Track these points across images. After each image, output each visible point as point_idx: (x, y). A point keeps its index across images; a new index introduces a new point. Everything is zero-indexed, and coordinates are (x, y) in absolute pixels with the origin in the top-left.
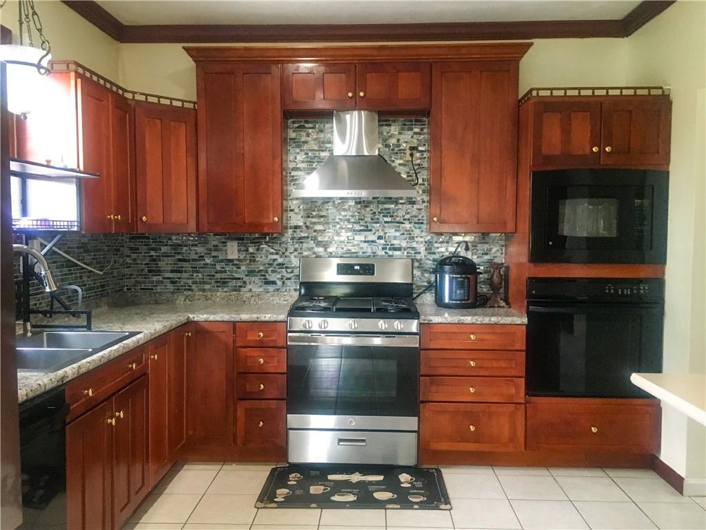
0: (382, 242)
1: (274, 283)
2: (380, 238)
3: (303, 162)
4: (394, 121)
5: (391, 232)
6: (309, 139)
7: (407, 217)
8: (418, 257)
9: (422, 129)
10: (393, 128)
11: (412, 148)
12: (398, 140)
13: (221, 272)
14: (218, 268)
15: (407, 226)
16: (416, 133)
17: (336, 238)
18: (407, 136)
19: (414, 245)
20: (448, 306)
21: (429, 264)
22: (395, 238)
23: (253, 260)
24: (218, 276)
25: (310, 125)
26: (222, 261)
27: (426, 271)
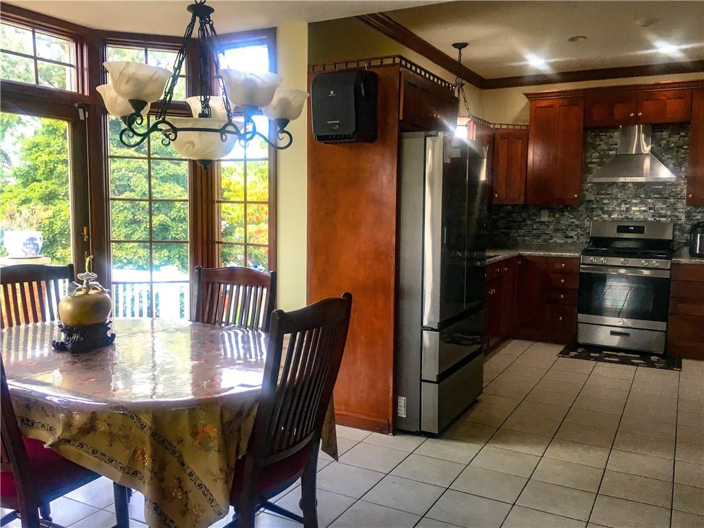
0: (652, 211)
1: (572, 237)
2: (650, 209)
3: (596, 158)
4: (666, 129)
5: (659, 205)
6: (601, 143)
7: (672, 194)
8: (679, 222)
9: (686, 134)
10: (664, 133)
11: (678, 147)
12: (668, 142)
13: (536, 229)
14: (535, 227)
15: (672, 200)
16: (682, 136)
17: (617, 208)
18: (675, 138)
19: (677, 214)
20: (700, 256)
21: (688, 227)
22: (662, 209)
23: (558, 222)
24: (534, 232)
25: (604, 134)
26: (537, 222)
27: (685, 233)
